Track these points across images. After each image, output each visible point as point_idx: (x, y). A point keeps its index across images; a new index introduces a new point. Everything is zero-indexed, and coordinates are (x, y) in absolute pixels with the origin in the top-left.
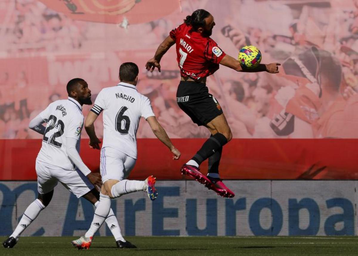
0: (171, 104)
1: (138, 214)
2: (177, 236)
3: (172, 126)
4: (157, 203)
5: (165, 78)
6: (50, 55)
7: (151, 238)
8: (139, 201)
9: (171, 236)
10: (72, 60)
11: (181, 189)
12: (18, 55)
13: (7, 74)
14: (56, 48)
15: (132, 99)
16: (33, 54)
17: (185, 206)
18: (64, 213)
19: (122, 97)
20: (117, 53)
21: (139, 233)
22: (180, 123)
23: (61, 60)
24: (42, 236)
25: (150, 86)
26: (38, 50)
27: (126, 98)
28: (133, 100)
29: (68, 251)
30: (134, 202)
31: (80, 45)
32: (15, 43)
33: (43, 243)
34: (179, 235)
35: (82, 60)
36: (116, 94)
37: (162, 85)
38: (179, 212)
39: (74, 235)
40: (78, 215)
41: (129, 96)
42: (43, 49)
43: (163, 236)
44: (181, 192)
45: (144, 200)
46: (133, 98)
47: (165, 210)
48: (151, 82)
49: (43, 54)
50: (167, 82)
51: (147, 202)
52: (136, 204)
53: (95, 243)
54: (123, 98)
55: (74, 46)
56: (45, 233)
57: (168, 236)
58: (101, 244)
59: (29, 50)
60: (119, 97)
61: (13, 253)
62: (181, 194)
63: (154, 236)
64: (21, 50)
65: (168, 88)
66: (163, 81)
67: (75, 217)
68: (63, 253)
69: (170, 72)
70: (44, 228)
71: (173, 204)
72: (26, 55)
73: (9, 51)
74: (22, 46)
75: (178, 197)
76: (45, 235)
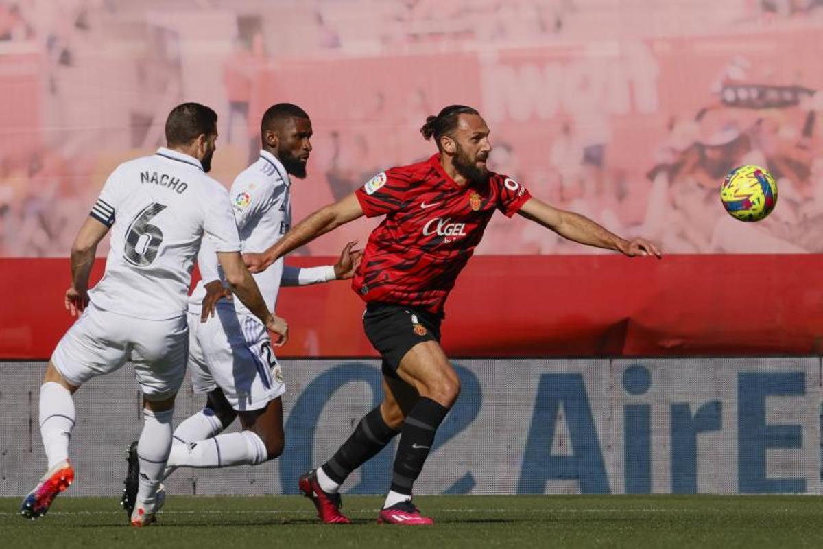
0: (783, 168)
1: (703, 439)
2: (799, 494)
3: (787, 223)
4: (751, 414)
5: (769, 105)
6: (486, 49)
7: (735, 498)
8: (705, 408)
9: (785, 494)
10: (540, 61)
11: (807, 378)
12: (407, 49)
13: (381, 96)
14: (501, 31)
15: (180, 186)
16: (444, 47)
17: (819, 419)
18: (523, 439)
19: (156, 180)
20: (650, 43)
21: (706, 485)
22: (805, 215)
23: (513, 61)
24: (470, 494)
25: (732, 124)
26: (457, 35)
27: (166, 184)
28: (183, 186)
29: (533, 531)
30: (694, 411)
31: (559, 24)
32: (399, 19)
33: (471, 511)
34: (803, 490)
35: (565, 60)
36: (142, 174)
37: (759, 122)
38: (805, 433)
39: (547, 492)
40: (555, 442)
41: (173, 179)
42: (469, 33)
43: (765, 494)
44: (807, 384)
45: (717, 406)
46: (183, 184)
47: (770, 429)
48: (734, 113)
49: (468, 46)
50: (774, 114)
51: (725, 411)
52: (697, 416)
53: (598, 510)
54: (157, 183)
55: (543, 28)
56: (478, 486)
57: (777, 494)
58: (614, 513)
59: (435, 36)
60: (147, 179)
61: (398, 536)
62: (809, 390)
63: (743, 494)
64: (415, 37)
65: (775, 130)
66: (763, 113)
67: (549, 447)
68: (520, 537)
69: (781, 89)
70: (474, 474)
71: (790, 415)
72: (426, 48)
73: (385, 39)
74: (418, 27)
75: (801, 399)
76: (475, 492)
